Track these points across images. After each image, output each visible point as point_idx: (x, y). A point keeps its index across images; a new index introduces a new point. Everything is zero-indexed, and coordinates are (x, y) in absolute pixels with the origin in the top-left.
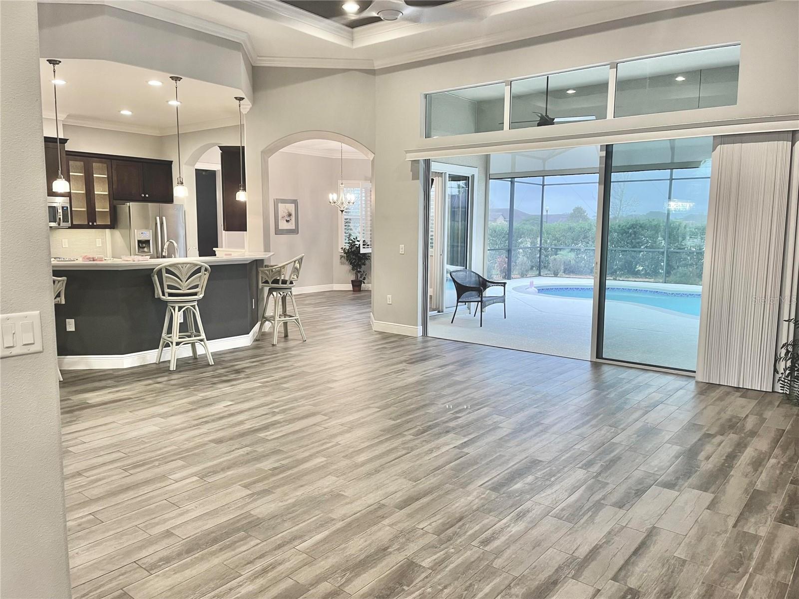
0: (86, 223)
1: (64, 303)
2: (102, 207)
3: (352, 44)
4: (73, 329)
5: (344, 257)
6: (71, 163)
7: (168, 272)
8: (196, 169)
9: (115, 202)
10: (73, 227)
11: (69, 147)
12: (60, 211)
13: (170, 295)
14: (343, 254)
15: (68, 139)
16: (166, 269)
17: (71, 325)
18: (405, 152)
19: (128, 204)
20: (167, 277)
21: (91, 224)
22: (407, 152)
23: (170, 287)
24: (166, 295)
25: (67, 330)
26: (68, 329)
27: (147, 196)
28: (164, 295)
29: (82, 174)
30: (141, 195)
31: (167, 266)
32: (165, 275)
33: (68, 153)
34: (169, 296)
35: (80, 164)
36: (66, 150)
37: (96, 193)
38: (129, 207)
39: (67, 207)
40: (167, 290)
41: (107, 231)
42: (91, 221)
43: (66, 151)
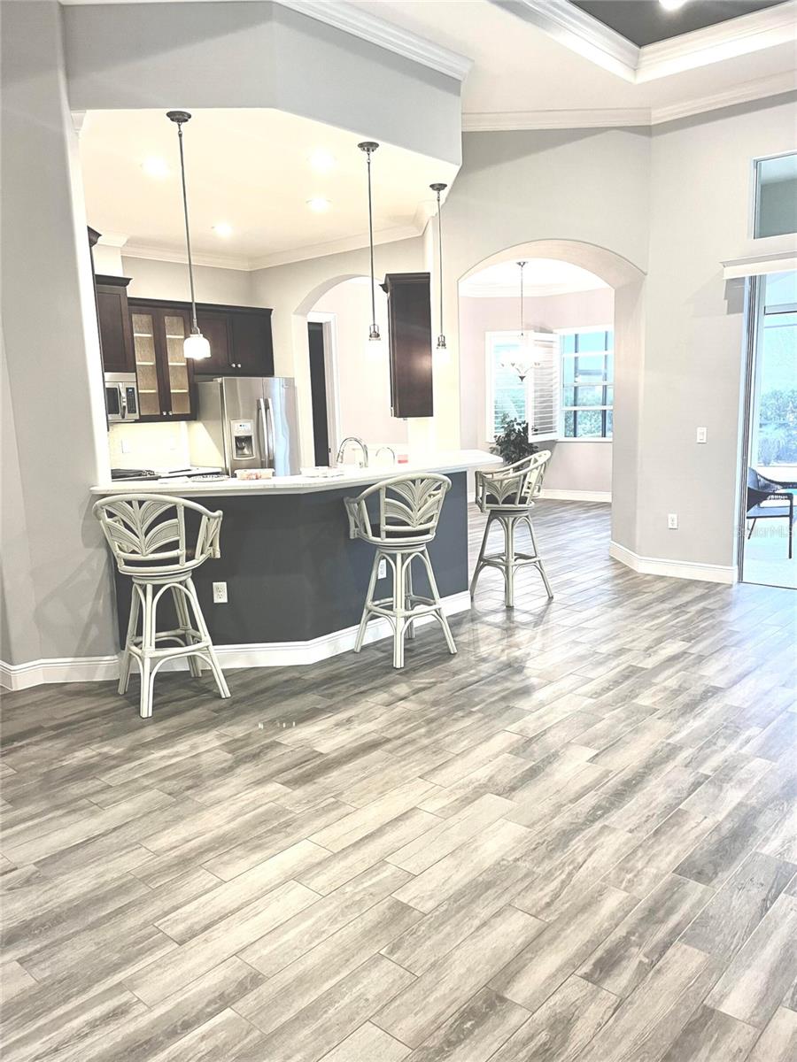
0: (158, 413)
1: (219, 557)
2: (179, 387)
3: (635, 75)
4: (224, 599)
5: (497, 450)
6: (135, 317)
7: (391, 493)
8: (309, 323)
9: (197, 378)
10: (143, 419)
11: (133, 291)
12: (124, 395)
13: (390, 534)
14: (494, 446)
15: (130, 279)
16: (387, 489)
17: (221, 593)
18: (721, 265)
19: (219, 380)
20: (387, 504)
21: (165, 414)
22: (725, 264)
23: (390, 522)
24: (383, 534)
25: (215, 602)
26: (217, 600)
27: (239, 366)
28: (376, 533)
29: (149, 335)
30: (230, 365)
31: (391, 484)
32: (384, 499)
33: (130, 301)
34: (387, 537)
35: (146, 319)
36: (129, 296)
37: (170, 364)
38: (221, 384)
39: (133, 389)
40: (385, 527)
41: (183, 423)
42: (163, 409)
43: (129, 298)
